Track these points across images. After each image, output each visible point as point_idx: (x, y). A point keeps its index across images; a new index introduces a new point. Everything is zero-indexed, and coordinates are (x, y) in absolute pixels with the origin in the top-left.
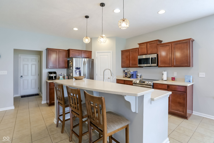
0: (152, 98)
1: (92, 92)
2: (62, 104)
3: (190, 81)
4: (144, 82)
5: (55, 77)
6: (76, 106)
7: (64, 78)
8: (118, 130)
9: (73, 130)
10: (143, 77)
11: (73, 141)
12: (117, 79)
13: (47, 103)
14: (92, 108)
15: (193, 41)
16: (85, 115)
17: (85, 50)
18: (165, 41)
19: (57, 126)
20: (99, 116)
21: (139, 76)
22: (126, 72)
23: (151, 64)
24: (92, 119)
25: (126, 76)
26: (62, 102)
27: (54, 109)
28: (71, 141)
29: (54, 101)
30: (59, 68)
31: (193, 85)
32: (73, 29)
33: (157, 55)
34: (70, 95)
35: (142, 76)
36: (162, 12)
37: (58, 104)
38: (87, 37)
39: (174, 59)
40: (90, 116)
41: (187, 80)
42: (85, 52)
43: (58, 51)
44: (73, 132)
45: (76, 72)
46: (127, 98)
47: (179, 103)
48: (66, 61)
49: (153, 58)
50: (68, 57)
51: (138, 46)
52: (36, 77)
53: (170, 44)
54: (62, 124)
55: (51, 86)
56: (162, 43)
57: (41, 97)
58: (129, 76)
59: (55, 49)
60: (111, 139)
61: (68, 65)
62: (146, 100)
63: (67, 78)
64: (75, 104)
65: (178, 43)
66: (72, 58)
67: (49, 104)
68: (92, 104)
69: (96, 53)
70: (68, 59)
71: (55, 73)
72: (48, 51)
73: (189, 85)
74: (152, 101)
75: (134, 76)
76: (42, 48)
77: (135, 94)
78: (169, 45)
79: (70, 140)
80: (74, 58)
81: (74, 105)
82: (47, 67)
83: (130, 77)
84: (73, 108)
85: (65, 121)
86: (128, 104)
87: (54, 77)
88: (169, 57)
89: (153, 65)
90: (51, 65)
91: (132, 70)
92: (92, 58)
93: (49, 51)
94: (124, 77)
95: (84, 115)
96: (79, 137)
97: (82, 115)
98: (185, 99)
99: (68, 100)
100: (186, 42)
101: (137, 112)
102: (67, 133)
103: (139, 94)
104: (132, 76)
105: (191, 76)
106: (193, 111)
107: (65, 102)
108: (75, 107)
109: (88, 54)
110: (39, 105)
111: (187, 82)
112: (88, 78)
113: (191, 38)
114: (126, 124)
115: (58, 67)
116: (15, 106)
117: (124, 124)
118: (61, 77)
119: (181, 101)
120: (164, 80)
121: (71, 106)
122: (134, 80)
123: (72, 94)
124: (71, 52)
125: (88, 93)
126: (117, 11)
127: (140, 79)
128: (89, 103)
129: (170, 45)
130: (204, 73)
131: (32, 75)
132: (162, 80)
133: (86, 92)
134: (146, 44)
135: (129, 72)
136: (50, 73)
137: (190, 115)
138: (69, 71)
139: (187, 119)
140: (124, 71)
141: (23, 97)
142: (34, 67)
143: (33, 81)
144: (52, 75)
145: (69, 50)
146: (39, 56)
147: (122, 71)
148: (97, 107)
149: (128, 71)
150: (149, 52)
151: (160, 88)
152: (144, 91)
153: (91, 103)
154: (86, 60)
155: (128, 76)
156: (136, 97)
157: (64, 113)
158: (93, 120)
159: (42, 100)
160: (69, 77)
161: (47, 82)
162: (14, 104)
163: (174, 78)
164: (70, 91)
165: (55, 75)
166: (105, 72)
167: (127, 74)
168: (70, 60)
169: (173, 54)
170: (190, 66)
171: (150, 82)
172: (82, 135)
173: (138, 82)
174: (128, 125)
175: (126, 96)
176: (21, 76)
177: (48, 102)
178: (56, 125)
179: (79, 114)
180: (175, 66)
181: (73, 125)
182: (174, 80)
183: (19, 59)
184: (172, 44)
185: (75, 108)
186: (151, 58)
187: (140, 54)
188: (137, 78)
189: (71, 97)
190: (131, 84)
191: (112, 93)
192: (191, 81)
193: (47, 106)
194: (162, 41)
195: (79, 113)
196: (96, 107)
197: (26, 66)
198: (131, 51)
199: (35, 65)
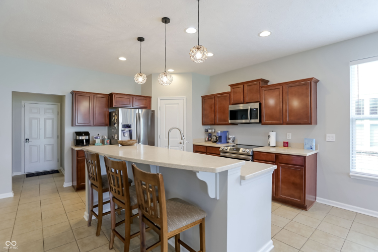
0: (243, 175)
1: (148, 166)
2: (97, 187)
3: (312, 148)
4: (238, 150)
5: (88, 141)
6: (120, 189)
7: (103, 142)
8: (187, 226)
9: (116, 230)
10: (238, 142)
11: (116, 249)
12: (194, 145)
13: (73, 186)
14: (144, 192)
15: (317, 81)
16: (136, 205)
17: (140, 95)
18: (273, 81)
19: (90, 224)
20: (154, 205)
21: (231, 139)
22: (210, 133)
23: (251, 119)
24: (145, 209)
25: (210, 139)
26: (97, 184)
27: (85, 195)
28: (112, 249)
29: (85, 182)
30: (94, 125)
31: (316, 153)
32: (118, 58)
33: (260, 105)
34: (110, 172)
35: (236, 139)
36: (265, 34)
37: (91, 187)
38: (140, 74)
39: (286, 111)
40: (142, 205)
41: (308, 146)
42: (140, 98)
43: (93, 95)
44: (116, 233)
45: (124, 133)
46: (200, 176)
47: (294, 184)
48: (107, 113)
49: (253, 109)
50: (110, 107)
51: (229, 89)
52: (54, 141)
53: (281, 87)
54: (97, 220)
55: (79, 156)
56: (269, 84)
57: (63, 175)
58: (215, 140)
59: (87, 92)
60: (178, 243)
61: (110, 121)
62: (232, 179)
63: (109, 142)
64: (118, 187)
65: (293, 85)
66: (117, 108)
67: (76, 187)
68: (144, 186)
69: (159, 99)
70: (110, 111)
71: (87, 134)
72: (74, 95)
73: (308, 154)
74: (242, 181)
75: (223, 139)
76: (64, 90)
77: (213, 169)
78: (279, 88)
79: (111, 247)
80: (120, 109)
81: (116, 188)
82: (73, 124)
83: (215, 142)
84: (115, 192)
85: (101, 215)
86: (204, 185)
87: (84, 140)
88: (278, 108)
89: (253, 121)
90: (80, 119)
91: (219, 130)
92: (152, 109)
93: (77, 96)
94: (206, 141)
95: (133, 204)
96: (126, 240)
97: (130, 204)
98: (303, 177)
99: (107, 181)
100: (306, 84)
101: (218, 199)
102: (107, 235)
103: (220, 169)
104: (219, 139)
105: (314, 140)
106: (317, 198)
107: (102, 184)
108: (118, 191)
109: (145, 102)
110: (59, 190)
111: (308, 149)
112: (144, 143)
113: (312, 78)
114: (200, 218)
115: (92, 124)
116: (14, 192)
117: (197, 218)
118: (98, 141)
119: (297, 181)
120: (271, 145)
121: (113, 190)
122: (222, 146)
123: (113, 170)
124: (115, 98)
125: (138, 168)
126: (192, 30)
127: (233, 144)
128: (140, 184)
129: (281, 89)
130: (334, 135)
131: (45, 137)
132: (269, 145)
133: (135, 166)
134: (242, 86)
135: (214, 132)
136: (79, 134)
137: (312, 203)
138: (111, 130)
139: (307, 210)
140: (207, 131)
141: (29, 175)
142: (49, 122)
143: (49, 148)
144: (81, 138)
145: (111, 95)
146: (59, 104)
147: (204, 131)
148: (151, 190)
149: (213, 130)
150: (247, 99)
151: (264, 159)
152: (228, 164)
153: (142, 184)
154: (142, 111)
155: (212, 140)
156: (216, 174)
157: (102, 203)
158: (147, 211)
159: (63, 181)
160: (112, 141)
161: (72, 149)
162: (13, 189)
163: (287, 143)
164: (110, 166)
165: (87, 138)
166: (171, 133)
167: (211, 136)
168: (114, 112)
169: (286, 103)
170: (311, 124)
171: (248, 150)
172: (131, 236)
173: (228, 150)
174: (203, 219)
175: (198, 172)
176: (26, 139)
177: (75, 184)
178: (87, 223)
179: (124, 202)
180: (288, 124)
181: (115, 221)
182: (287, 146)
183: (23, 109)
184: (284, 87)
185: (119, 194)
186: (251, 109)
187: (232, 102)
188: (228, 143)
189: (112, 175)
190: (218, 153)
191: (176, 168)
192: (314, 148)
193: (73, 191)
194: (268, 81)
195: (124, 200)
196: (149, 191)
197: (35, 122)
198: (218, 97)
199: (52, 119)
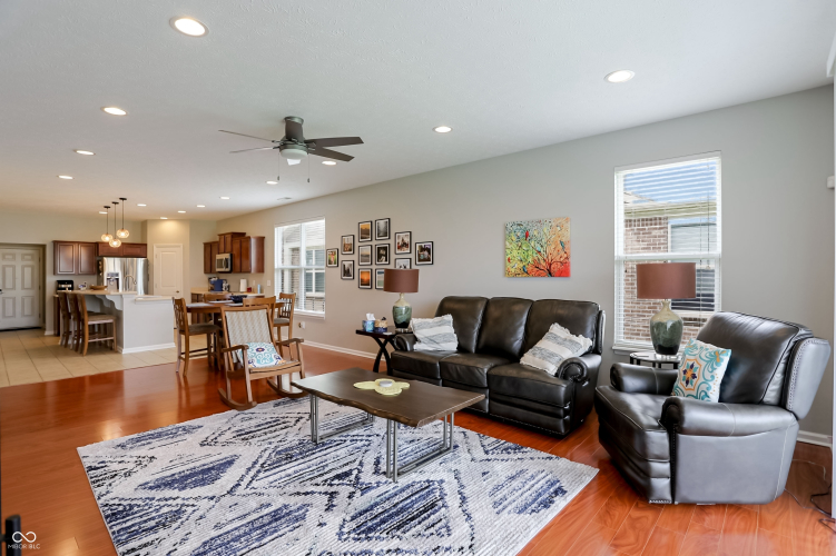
5: (71, 289)
12: (192, 294)
21: (224, 287)
23: (225, 268)
30: (79, 274)
33: (231, 255)
42: (132, 246)
43: (77, 244)
48: (94, 262)
50: (96, 255)
52: (34, 293)
61: (98, 269)
66: (102, 257)
69: (155, 247)
70: (97, 259)
71: (71, 282)
72: (56, 244)
74: (136, 302)
76: (45, 238)
80: (105, 258)
82: (55, 273)
87: (67, 288)
89: (226, 270)
90: (62, 269)
92: (148, 257)
93: (58, 245)
94: (209, 290)
109: (139, 250)
115: (77, 273)
124: (101, 247)
131: (23, 288)
134: (224, 237)
136: (60, 282)
138: (97, 278)
140: (210, 279)
142: (28, 271)
143: (28, 302)
144: (63, 286)
145: (98, 244)
146: (41, 251)
147: (207, 280)
161: (54, 297)
165: (71, 286)
168: (100, 260)
177: (55, 333)
186: (225, 259)
188: (222, 291)
197: (9, 270)
198: (213, 245)
199: (32, 267)
